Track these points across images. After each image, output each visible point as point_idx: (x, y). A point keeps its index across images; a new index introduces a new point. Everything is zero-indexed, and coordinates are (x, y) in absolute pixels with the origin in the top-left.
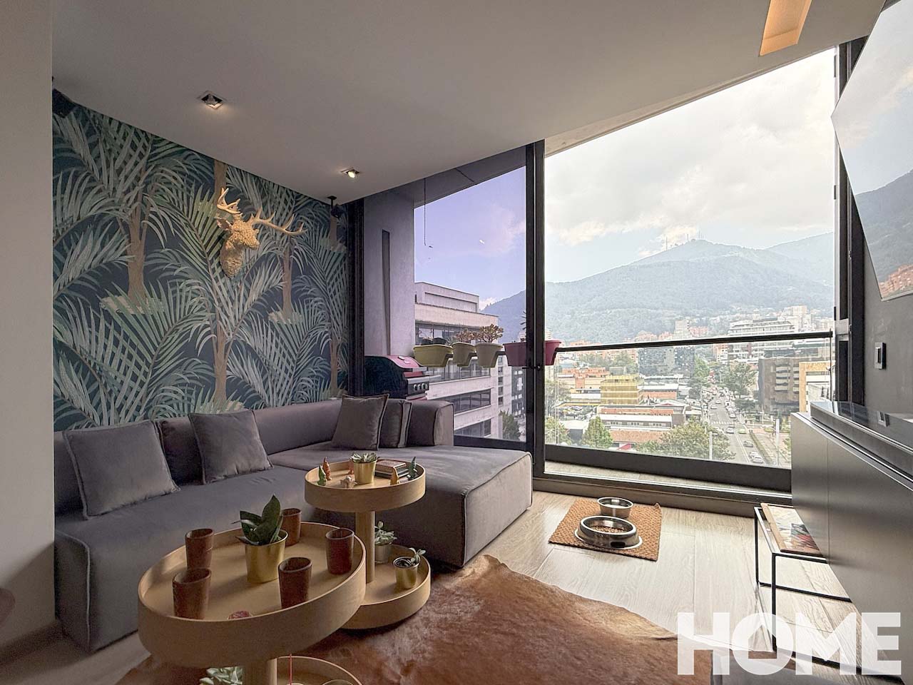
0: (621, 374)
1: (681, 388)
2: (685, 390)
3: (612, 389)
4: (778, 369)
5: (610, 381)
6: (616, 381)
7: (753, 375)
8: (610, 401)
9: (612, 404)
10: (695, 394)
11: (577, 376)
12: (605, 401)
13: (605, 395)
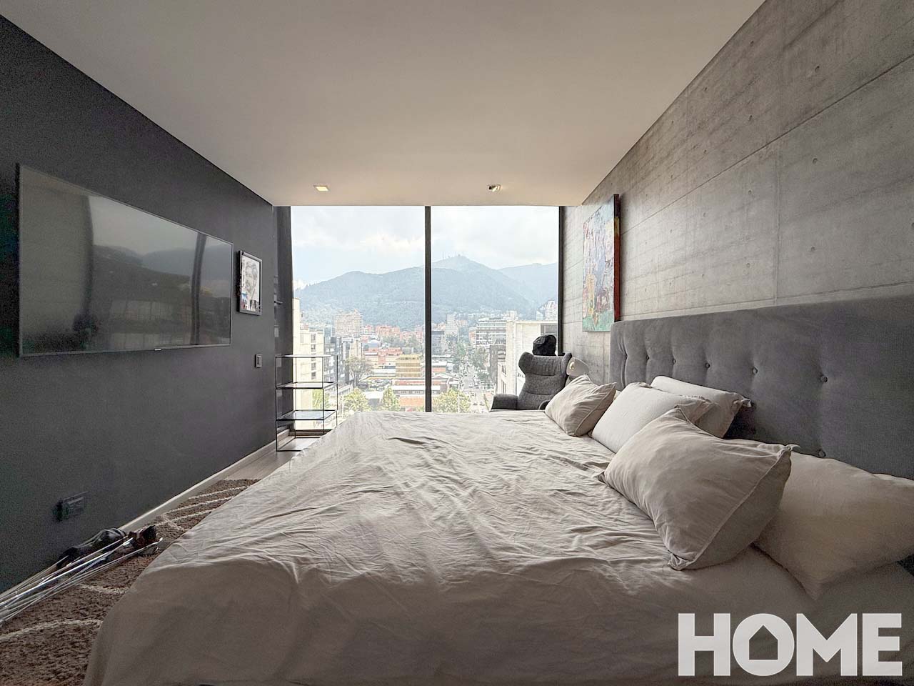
0: (410, 353)
1: (449, 365)
2: (451, 366)
3: (403, 365)
4: (499, 352)
5: (402, 359)
6: (407, 359)
7: (487, 356)
8: (402, 375)
9: (403, 377)
10: (456, 369)
11: (379, 353)
12: (398, 375)
13: (399, 370)
